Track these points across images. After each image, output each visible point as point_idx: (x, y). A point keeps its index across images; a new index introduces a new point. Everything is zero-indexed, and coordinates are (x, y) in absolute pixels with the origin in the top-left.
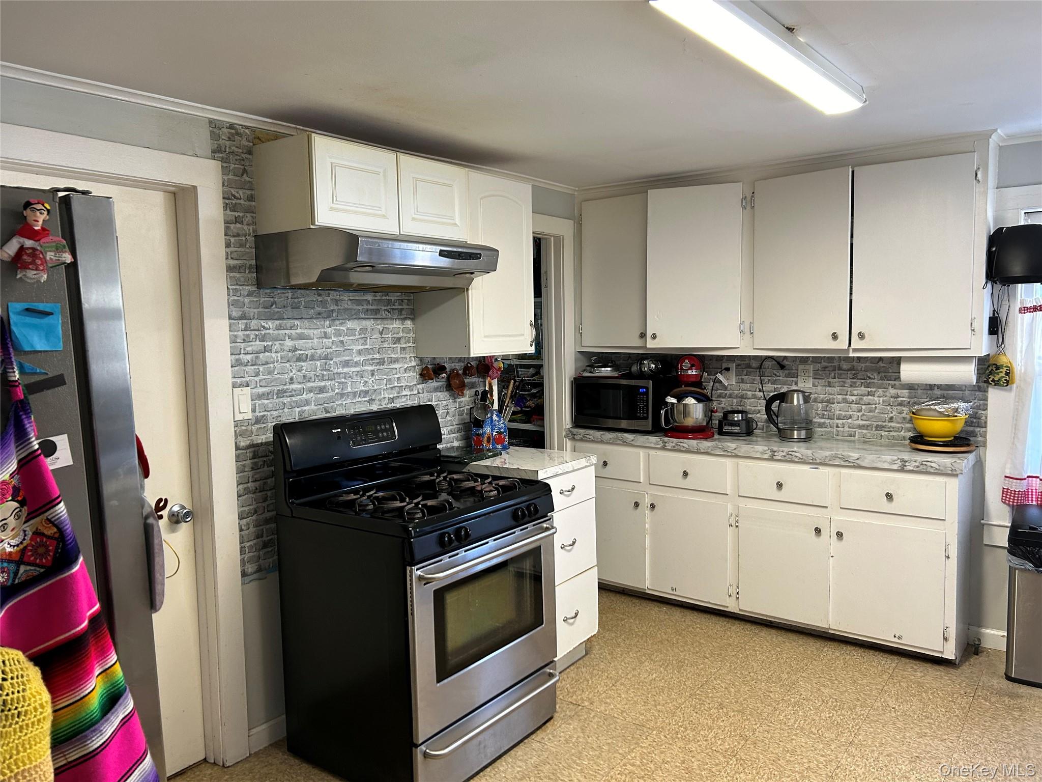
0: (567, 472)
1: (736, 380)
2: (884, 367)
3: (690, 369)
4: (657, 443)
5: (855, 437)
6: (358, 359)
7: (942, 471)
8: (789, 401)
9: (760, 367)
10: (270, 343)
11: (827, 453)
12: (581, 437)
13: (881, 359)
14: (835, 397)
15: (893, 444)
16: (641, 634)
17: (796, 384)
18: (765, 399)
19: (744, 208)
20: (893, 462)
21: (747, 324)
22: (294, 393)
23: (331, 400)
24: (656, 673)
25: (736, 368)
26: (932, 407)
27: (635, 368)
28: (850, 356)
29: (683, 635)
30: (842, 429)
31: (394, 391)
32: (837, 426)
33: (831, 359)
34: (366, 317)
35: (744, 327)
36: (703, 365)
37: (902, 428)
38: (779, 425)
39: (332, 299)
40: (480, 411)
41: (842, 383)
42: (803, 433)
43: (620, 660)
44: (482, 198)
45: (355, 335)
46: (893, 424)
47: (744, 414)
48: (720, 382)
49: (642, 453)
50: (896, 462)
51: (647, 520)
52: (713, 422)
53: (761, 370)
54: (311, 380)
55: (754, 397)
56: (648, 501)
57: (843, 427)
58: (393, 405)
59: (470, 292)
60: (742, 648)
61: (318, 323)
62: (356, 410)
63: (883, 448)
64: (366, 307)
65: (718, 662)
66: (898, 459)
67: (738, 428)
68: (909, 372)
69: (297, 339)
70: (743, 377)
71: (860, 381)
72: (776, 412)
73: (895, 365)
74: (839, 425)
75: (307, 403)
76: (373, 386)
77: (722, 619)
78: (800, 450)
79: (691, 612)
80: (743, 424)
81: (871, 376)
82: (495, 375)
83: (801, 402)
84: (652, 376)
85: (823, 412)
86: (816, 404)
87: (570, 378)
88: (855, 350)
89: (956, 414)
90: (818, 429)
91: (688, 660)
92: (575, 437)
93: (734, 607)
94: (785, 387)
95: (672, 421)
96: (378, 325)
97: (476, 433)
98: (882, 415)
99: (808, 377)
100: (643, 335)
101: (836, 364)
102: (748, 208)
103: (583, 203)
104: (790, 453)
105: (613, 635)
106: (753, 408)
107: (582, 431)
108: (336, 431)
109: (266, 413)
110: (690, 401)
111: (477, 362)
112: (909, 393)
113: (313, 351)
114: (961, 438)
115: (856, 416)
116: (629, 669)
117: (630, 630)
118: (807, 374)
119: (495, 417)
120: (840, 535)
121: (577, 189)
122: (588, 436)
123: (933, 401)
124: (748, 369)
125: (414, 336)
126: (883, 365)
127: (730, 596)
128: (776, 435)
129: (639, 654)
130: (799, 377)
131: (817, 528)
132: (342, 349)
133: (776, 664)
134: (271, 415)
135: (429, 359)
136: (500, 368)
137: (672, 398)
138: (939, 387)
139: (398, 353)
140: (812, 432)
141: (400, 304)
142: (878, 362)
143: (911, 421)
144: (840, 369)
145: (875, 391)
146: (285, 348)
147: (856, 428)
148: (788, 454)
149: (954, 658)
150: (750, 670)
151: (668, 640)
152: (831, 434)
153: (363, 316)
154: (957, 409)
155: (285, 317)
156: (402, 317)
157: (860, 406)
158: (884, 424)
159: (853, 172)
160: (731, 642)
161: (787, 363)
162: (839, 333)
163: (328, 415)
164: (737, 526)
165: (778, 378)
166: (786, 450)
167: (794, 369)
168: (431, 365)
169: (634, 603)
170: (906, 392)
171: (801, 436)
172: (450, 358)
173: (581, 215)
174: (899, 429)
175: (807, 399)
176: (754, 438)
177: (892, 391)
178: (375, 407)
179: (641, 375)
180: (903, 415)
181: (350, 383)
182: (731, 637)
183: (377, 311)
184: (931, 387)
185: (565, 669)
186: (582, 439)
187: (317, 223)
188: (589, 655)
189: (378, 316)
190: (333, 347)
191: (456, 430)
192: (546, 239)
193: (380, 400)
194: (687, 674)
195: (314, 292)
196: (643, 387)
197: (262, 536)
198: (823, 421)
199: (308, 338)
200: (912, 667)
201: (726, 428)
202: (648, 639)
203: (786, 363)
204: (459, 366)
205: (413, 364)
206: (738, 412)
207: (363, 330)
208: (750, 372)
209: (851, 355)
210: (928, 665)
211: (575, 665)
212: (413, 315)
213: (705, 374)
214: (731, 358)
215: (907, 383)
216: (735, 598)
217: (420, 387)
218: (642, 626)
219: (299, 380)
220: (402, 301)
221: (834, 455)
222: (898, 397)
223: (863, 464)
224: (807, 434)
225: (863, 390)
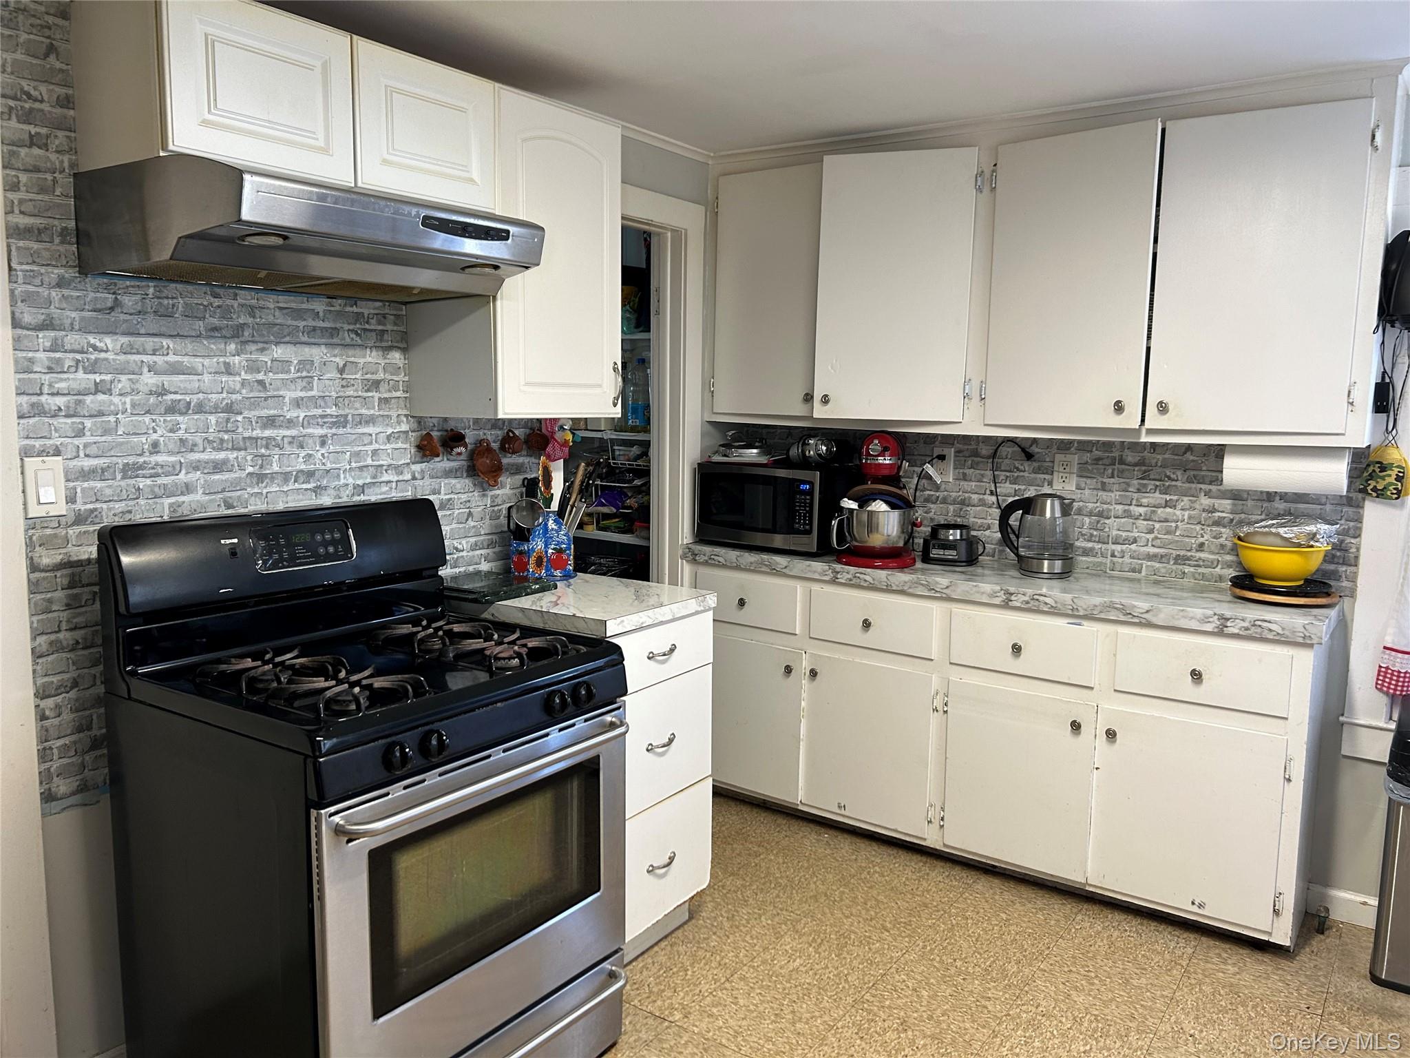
0: (662, 623)
1: (954, 475)
2: (1193, 461)
3: (882, 454)
4: (824, 573)
5: (1140, 572)
6: (295, 415)
7: (1287, 637)
8: (1038, 513)
9: (994, 455)
10: (108, 377)
11: (1097, 600)
12: (706, 558)
13: (1189, 448)
14: (1111, 507)
15: (1202, 589)
16: (783, 882)
17: (1050, 484)
18: (999, 507)
19: (979, 190)
20: (1205, 620)
21: (975, 384)
22: (160, 471)
23: (236, 485)
24: (800, 957)
25: (955, 456)
26: (1273, 530)
27: (794, 452)
28: (1142, 440)
29: (851, 886)
30: (1120, 560)
31: (365, 474)
32: (1113, 555)
33: (1108, 446)
34: (313, 340)
35: (971, 389)
36: (903, 450)
37: (1219, 561)
38: (1020, 549)
39: (242, 306)
40: (525, 513)
41: (1124, 486)
42: (1058, 564)
43: (744, 930)
44: (524, 140)
45: (289, 372)
46: (1202, 555)
47: (964, 531)
48: (930, 478)
49: (800, 588)
50: (1211, 620)
51: (804, 695)
52: (916, 541)
53: (996, 460)
54: (196, 449)
55: (982, 503)
56: (805, 665)
57: (1122, 557)
58: (362, 498)
59: (498, 303)
60: (945, 912)
61: (212, 346)
62: (289, 505)
63: (1185, 595)
64: (311, 323)
65: (904, 937)
66: (1215, 614)
67: (954, 553)
68: (1237, 471)
69: (165, 373)
70: (967, 471)
71: (1153, 482)
72: (1016, 528)
73: (1212, 458)
74: (1116, 554)
75: (188, 488)
76: (324, 464)
77: (916, 858)
78: (1051, 591)
79: (867, 843)
80: (963, 547)
81: (1172, 476)
82: (558, 453)
83: (1058, 514)
84: (821, 464)
85: (1091, 531)
86: (1080, 518)
87: (692, 464)
88: (1150, 432)
89: (1312, 543)
90: (1081, 558)
91: (855, 933)
92: (697, 558)
93: (937, 840)
94: (1032, 488)
95: (849, 538)
96: (335, 356)
97: (517, 550)
98: (1187, 540)
99: (1070, 473)
100: (808, 398)
101: (1116, 454)
102: (986, 190)
103: (721, 179)
104: (1036, 597)
105: (739, 883)
106: (979, 521)
107: (708, 549)
108: (228, 541)
109: (98, 505)
110: (879, 506)
111: (528, 431)
112: (1234, 505)
113: (201, 396)
114: (1316, 581)
115: (1143, 539)
116: (757, 948)
117: (768, 874)
118: (1067, 470)
119: (551, 524)
120: (1111, 735)
121: (712, 154)
122: (716, 558)
123: (1272, 519)
124: (975, 459)
125: (406, 379)
126: (1192, 458)
127: (930, 822)
128: (1014, 565)
129: (777, 919)
130: (1055, 474)
131: (1075, 721)
132: (262, 395)
133: (998, 943)
134: (109, 509)
135: (435, 421)
136: (566, 442)
137: (851, 502)
138: (1284, 497)
139: (374, 408)
140: (1072, 563)
141: (379, 323)
142: (1185, 453)
143: (1235, 550)
144: (1122, 462)
145: (1177, 501)
146: (141, 388)
147: (1144, 559)
148: (1033, 599)
149: (1288, 944)
150: (956, 955)
151: (826, 895)
152: (1103, 568)
153: (305, 339)
154: (1315, 535)
155: (142, 331)
156: (384, 344)
157: (1151, 523)
158: (1189, 554)
159: (1163, 131)
160: (928, 901)
161: (1037, 450)
162: (1125, 402)
163: (230, 512)
164: (946, 712)
165: (1022, 474)
166: (1030, 592)
167: (1047, 460)
168: (438, 431)
169: (779, 825)
170: (1227, 504)
171: (1054, 569)
172: (476, 421)
173: (717, 198)
174: (1212, 562)
175: (1066, 510)
176: (979, 570)
177: (1205, 501)
178: (326, 500)
179: (805, 463)
180: (1222, 540)
181: (276, 457)
182: (928, 891)
183: (334, 332)
184: (1270, 496)
185: (652, 947)
186: (707, 561)
187: (171, 147)
188: (693, 921)
189: (335, 340)
190: (244, 391)
191: (485, 544)
192: (659, 234)
193: (337, 489)
194: (851, 961)
195: (204, 289)
196: (805, 482)
197: (89, 728)
198: (1090, 545)
199: (191, 371)
200: (1220, 955)
201: (934, 551)
202: (794, 892)
203: (1034, 449)
204: (493, 437)
205: (404, 427)
206: (955, 527)
207: (305, 364)
208: (978, 463)
209: (1144, 439)
210: (1245, 952)
211: (669, 938)
212: (405, 343)
213: (906, 464)
214: (949, 440)
215: (1230, 488)
216: (938, 827)
217: (417, 468)
218: (788, 867)
219: (170, 447)
220: (385, 318)
221: (1108, 604)
222: (1213, 510)
223: (1155, 620)
224: (1063, 566)
225: (1158, 497)
